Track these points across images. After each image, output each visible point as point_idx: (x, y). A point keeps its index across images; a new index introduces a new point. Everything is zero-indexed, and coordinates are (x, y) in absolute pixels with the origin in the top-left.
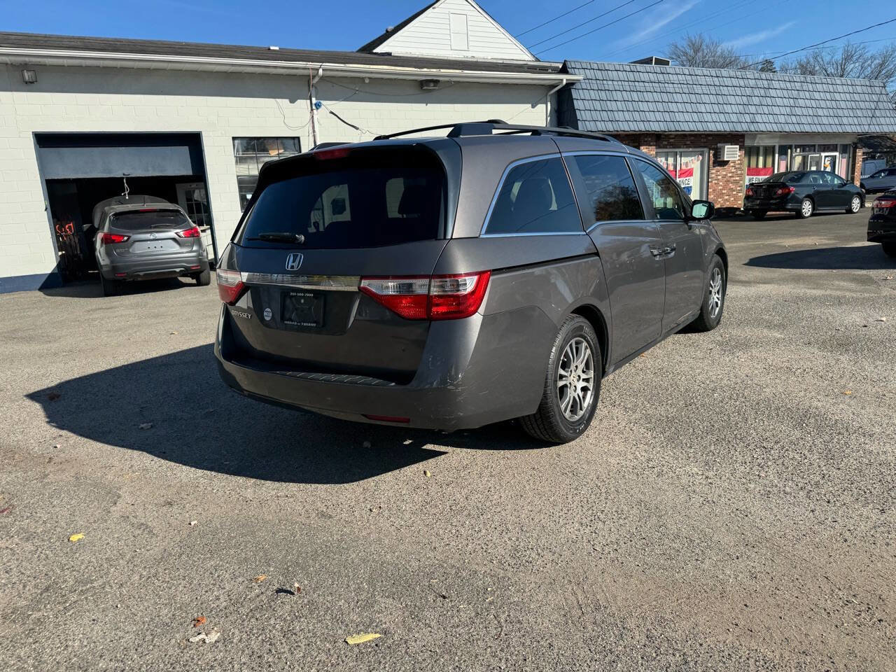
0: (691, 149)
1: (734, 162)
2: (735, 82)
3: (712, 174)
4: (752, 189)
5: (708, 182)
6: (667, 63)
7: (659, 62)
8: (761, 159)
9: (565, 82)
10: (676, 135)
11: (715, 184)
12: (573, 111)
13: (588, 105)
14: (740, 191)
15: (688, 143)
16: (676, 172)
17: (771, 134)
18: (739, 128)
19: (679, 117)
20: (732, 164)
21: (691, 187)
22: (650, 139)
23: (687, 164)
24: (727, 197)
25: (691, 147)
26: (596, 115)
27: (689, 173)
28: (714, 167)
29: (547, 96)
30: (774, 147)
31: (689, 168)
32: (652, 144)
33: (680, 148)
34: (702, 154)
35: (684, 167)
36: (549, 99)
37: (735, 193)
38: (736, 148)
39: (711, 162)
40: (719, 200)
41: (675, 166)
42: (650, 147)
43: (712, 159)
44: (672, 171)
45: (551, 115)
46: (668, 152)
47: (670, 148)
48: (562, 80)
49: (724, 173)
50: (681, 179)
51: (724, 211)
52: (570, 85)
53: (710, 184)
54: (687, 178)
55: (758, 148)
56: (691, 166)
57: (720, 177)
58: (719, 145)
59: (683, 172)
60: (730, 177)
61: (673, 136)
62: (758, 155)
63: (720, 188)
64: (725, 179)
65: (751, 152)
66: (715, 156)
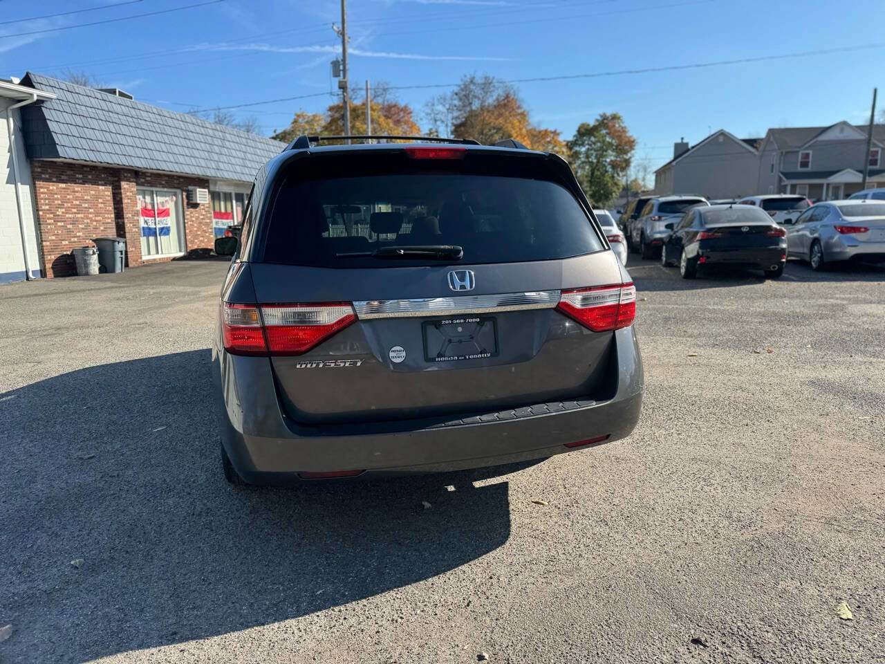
0: (165, 190)
1: (203, 205)
3: (187, 215)
4: (231, 231)
5: (184, 223)
6: (131, 98)
7: (121, 94)
8: (222, 203)
9: (35, 98)
10: (152, 174)
11: (191, 225)
12: (48, 133)
13: (64, 128)
14: (211, 233)
15: (163, 182)
16: (154, 211)
17: (228, 182)
18: (210, 173)
19: (157, 155)
20: (202, 207)
21: (169, 227)
22: (129, 175)
23: (163, 204)
24: (201, 239)
25: (166, 187)
27: (164, 213)
28: (188, 208)
29: (7, 109)
30: (230, 194)
31: (165, 208)
32: (132, 180)
33: (156, 187)
34: (175, 194)
35: (161, 207)
36: (10, 113)
37: (207, 234)
38: (205, 192)
39: (185, 203)
40: (196, 241)
41: (153, 205)
42: (131, 184)
43: (185, 201)
44: (150, 210)
45: (15, 133)
46: (144, 191)
47: (148, 186)
48: (32, 95)
49: (197, 215)
50: (160, 219)
51: (201, 252)
52: (40, 102)
53: (186, 225)
54: (165, 218)
55: (219, 194)
56: (167, 206)
57: (194, 219)
58: (190, 188)
59: (160, 212)
60: (202, 219)
61: (149, 175)
62: (220, 200)
63: (195, 229)
64: (198, 221)
65: (215, 196)
66: (188, 197)
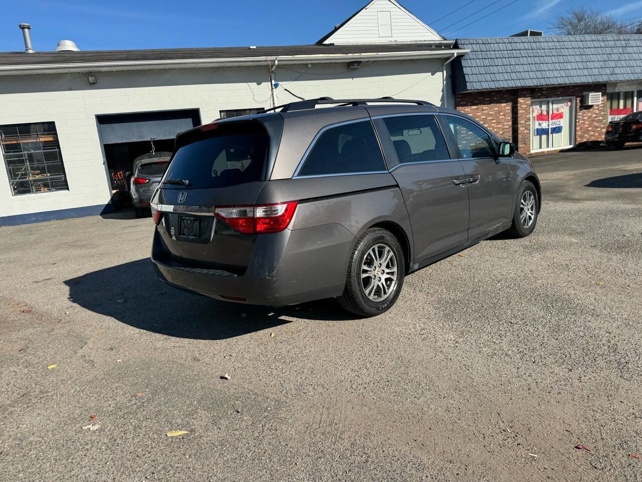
0: (561, 98)
1: (598, 106)
2: (597, 44)
3: (579, 115)
4: (612, 126)
5: (576, 122)
6: (540, 34)
7: (533, 34)
8: (622, 102)
9: (455, 55)
10: (548, 88)
11: (582, 123)
12: (463, 76)
13: (475, 70)
14: (602, 128)
15: (559, 93)
16: (549, 115)
17: (630, 82)
18: (601, 79)
19: (549, 74)
20: (596, 107)
21: (562, 127)
22: (526, 92)
23: (558, 109)
24: (592, 133)
25: (561, 96)
26: (481, 78)
27: (560, 116)
28: (581, 110)
29: (443, 66)
30: (633, 92)
31: (559, 112)
32: (527, 96)
33: (552, 97)
34: (571, 101)
35: (555, 112)
36: (444, 67)
37: (599, 129)
38: (600, 95)
39: (578, 107)
40: (586, 135)
41: (548, 112)
42: (526, 98)
43: (579, 104)
44: (545, 116)
45: (446, 80)
46: (541, 101)
47: (543, 98)
48: (454, 54)
49: (590, 114)
50: (553, 121)
51: (589, 144)
52: (460, 57)
53: (577, 124)
54: (558, 120)
55: (619, 94)
56: (561, 110)
57: (585, 118)
58: (584, 93)
59: (554, 115)
60: (595, 117)
61: (545, 89)
62: (619, 99)
63: (586, 126)
64: (590, 119)
65: (613, 97)
66: (581, 102)
